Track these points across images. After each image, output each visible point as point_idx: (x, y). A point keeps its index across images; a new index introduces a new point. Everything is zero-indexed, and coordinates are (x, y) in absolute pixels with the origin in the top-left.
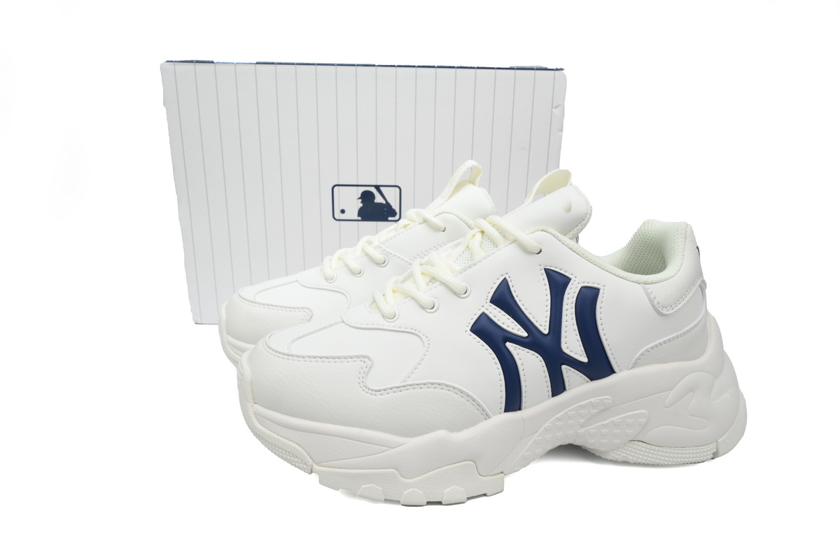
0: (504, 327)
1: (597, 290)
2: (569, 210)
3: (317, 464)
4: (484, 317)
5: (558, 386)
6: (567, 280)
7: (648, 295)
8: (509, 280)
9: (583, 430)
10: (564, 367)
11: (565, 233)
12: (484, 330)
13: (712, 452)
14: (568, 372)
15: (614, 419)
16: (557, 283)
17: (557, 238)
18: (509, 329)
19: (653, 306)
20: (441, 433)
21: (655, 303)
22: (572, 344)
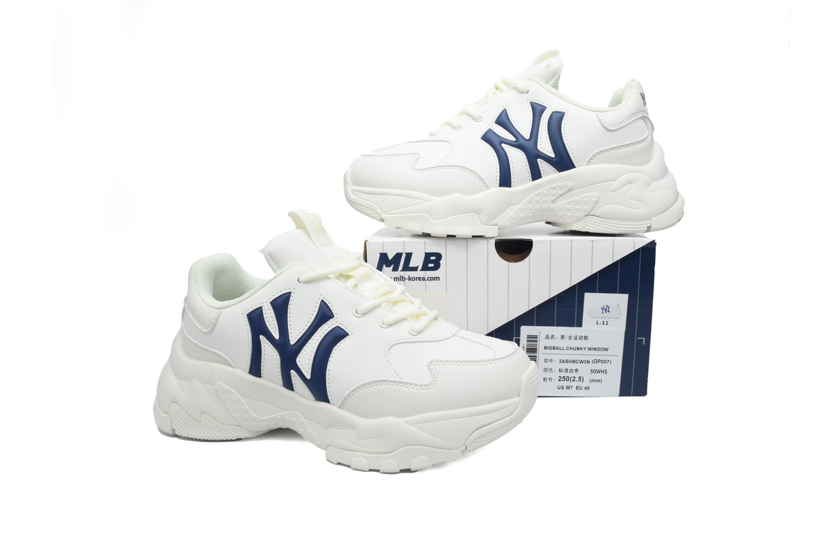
0: (502, 136)
1: (564, 113)
2: (548, 67)
3: (384, 213)
4: (490, 131)
5: (536, 174)
6: (543, 109)
7: (598, 117)
8: (507, 110)
9: (554, 206)
10: (538, 160)
11: (547, 83)
12: (488, 138)
13: (647, 225)
14: (542, 164)
15: (575, 198)
16: (537, 110)
17: (539, 84)
18: (505, 137)
19: (602, 124)
20: (458, 195)
21: (603, 122)
22: (545, 146)
